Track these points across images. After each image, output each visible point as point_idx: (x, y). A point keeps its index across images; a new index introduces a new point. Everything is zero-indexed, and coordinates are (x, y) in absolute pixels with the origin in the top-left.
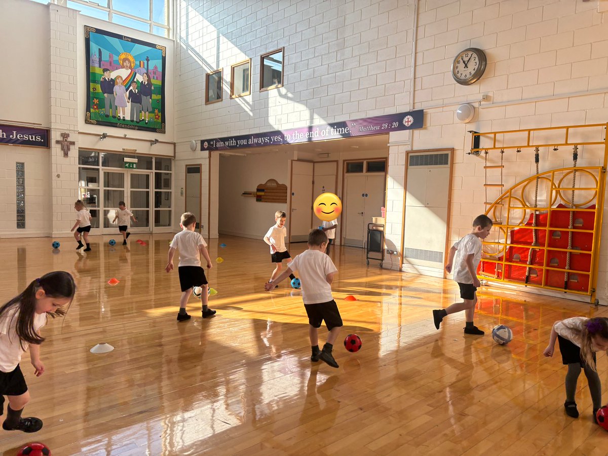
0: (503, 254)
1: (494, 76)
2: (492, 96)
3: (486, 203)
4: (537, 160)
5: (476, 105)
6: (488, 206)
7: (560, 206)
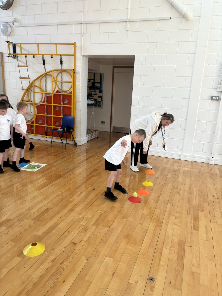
0: (34, 120)
1: (19, 6)
2: (20, 19)
3: (23, 89)
4: (44, 64)
5: (11, 24)
6: (24, 91)
7: (57, 91)
